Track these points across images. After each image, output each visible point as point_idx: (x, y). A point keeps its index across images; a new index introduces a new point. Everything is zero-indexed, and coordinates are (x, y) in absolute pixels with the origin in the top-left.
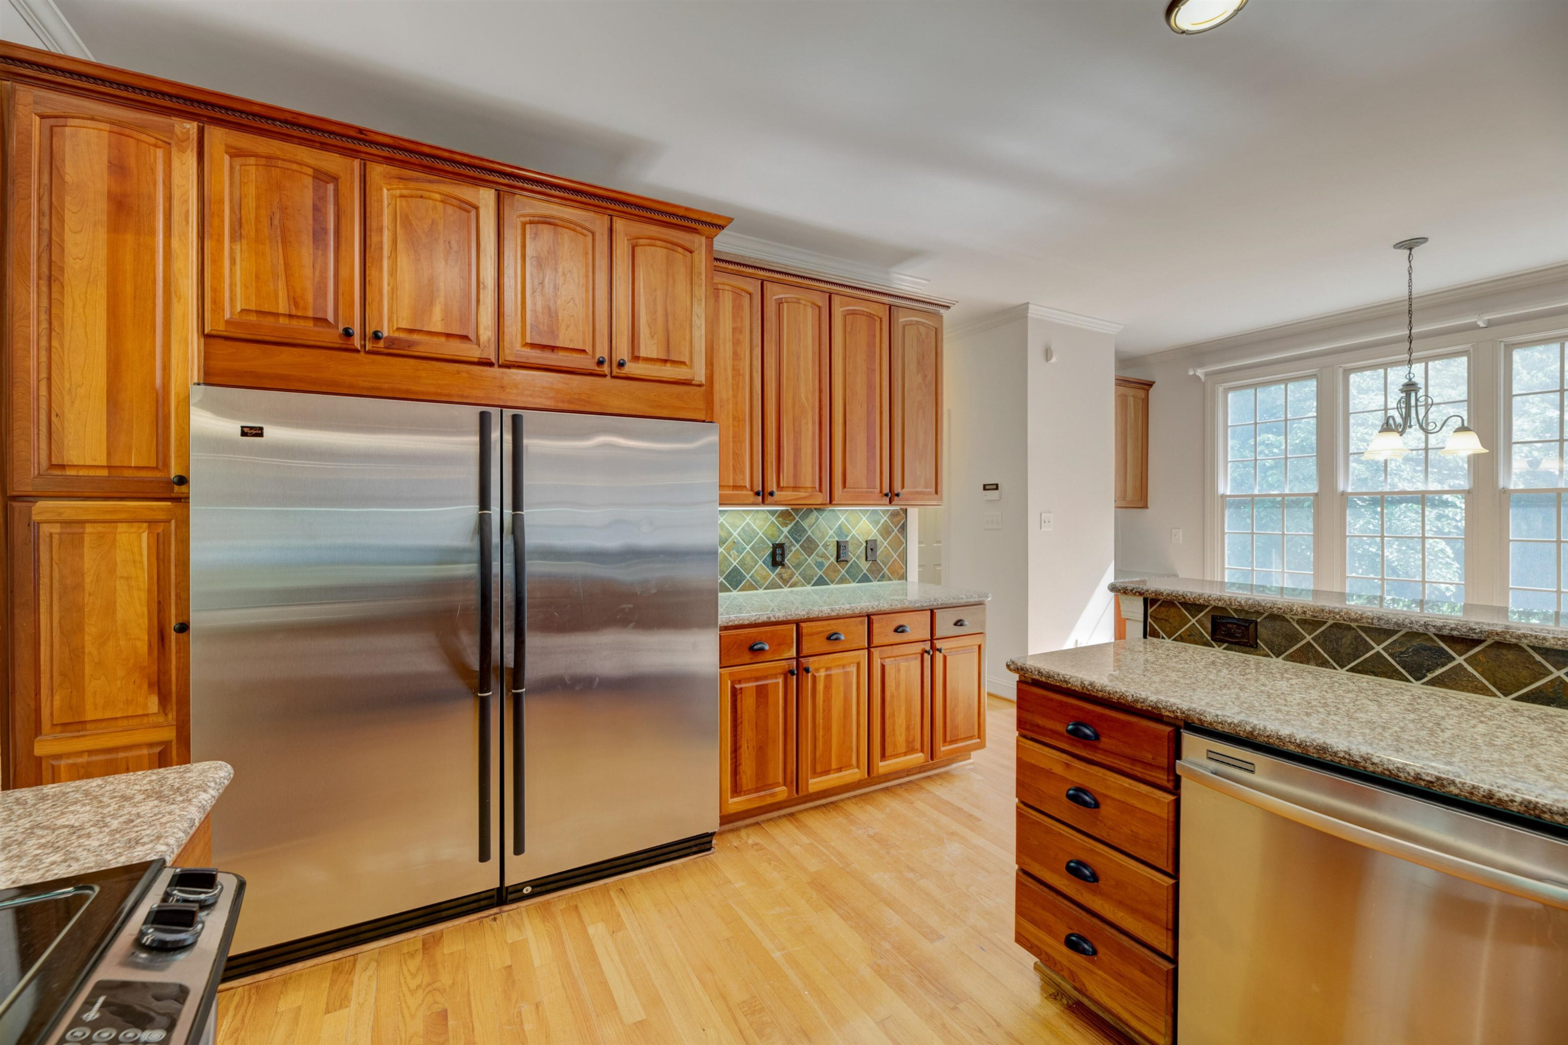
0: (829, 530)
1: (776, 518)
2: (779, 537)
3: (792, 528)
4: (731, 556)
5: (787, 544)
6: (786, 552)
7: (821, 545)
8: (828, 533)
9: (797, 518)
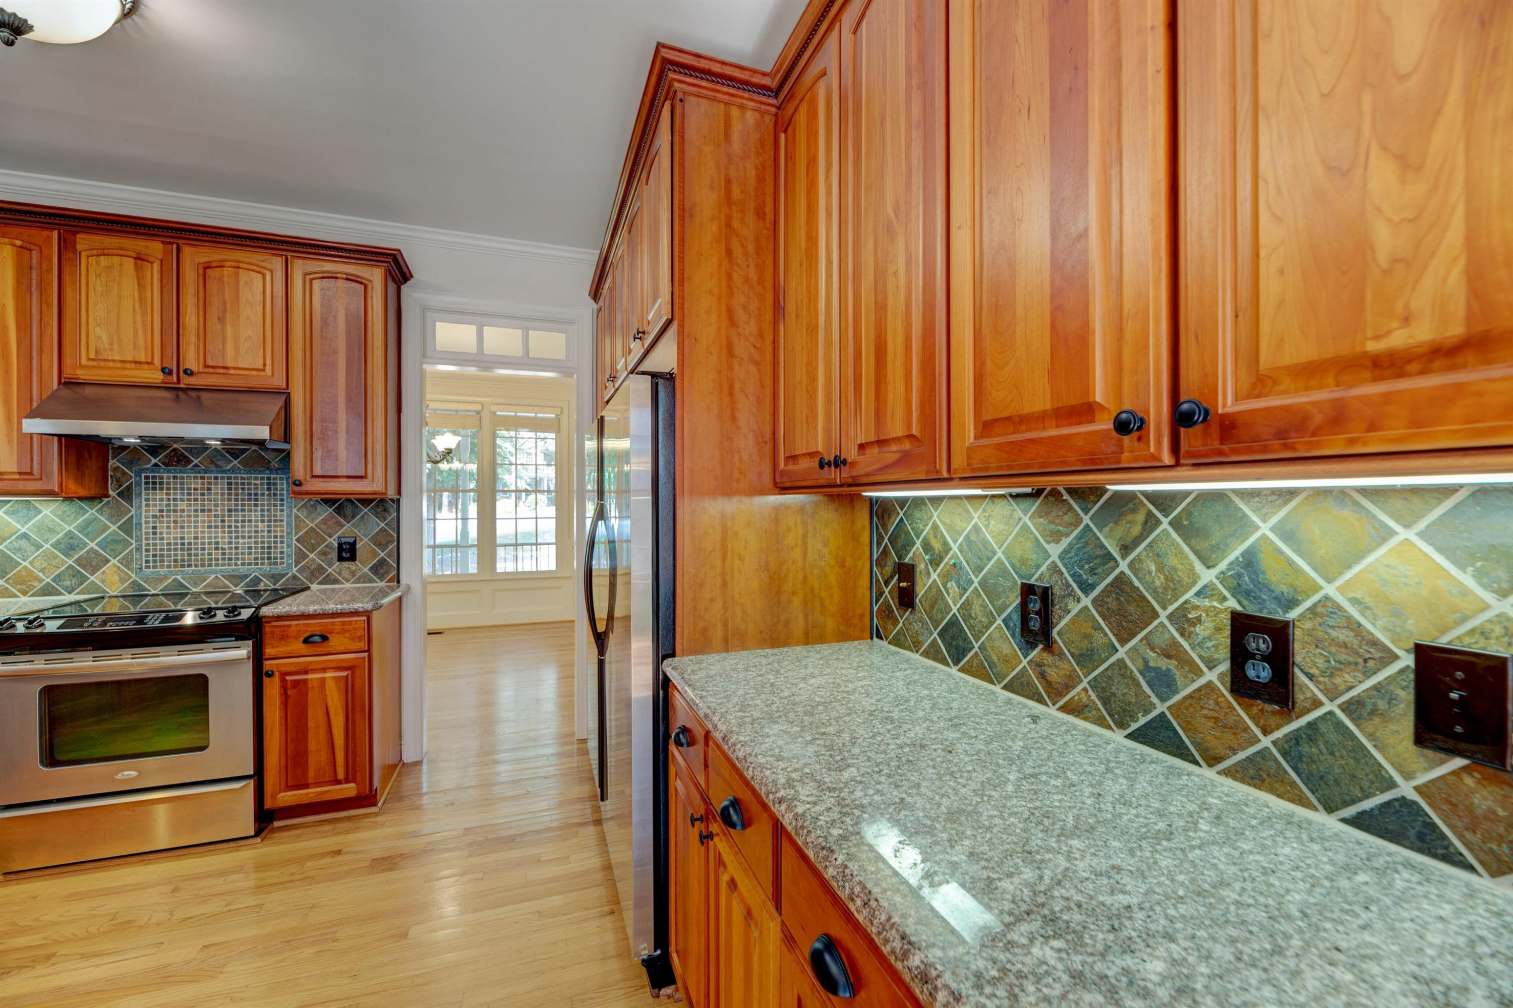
0: (1199, 566)
1: (1031, 518)
2: (1038, 567)
3: (1070, 546)
4: (949, 595)
5: (1057, 590)
6: (1057, 610)
7: (1163, 615)
8: (1195, 578)
9: (1086, 519)
